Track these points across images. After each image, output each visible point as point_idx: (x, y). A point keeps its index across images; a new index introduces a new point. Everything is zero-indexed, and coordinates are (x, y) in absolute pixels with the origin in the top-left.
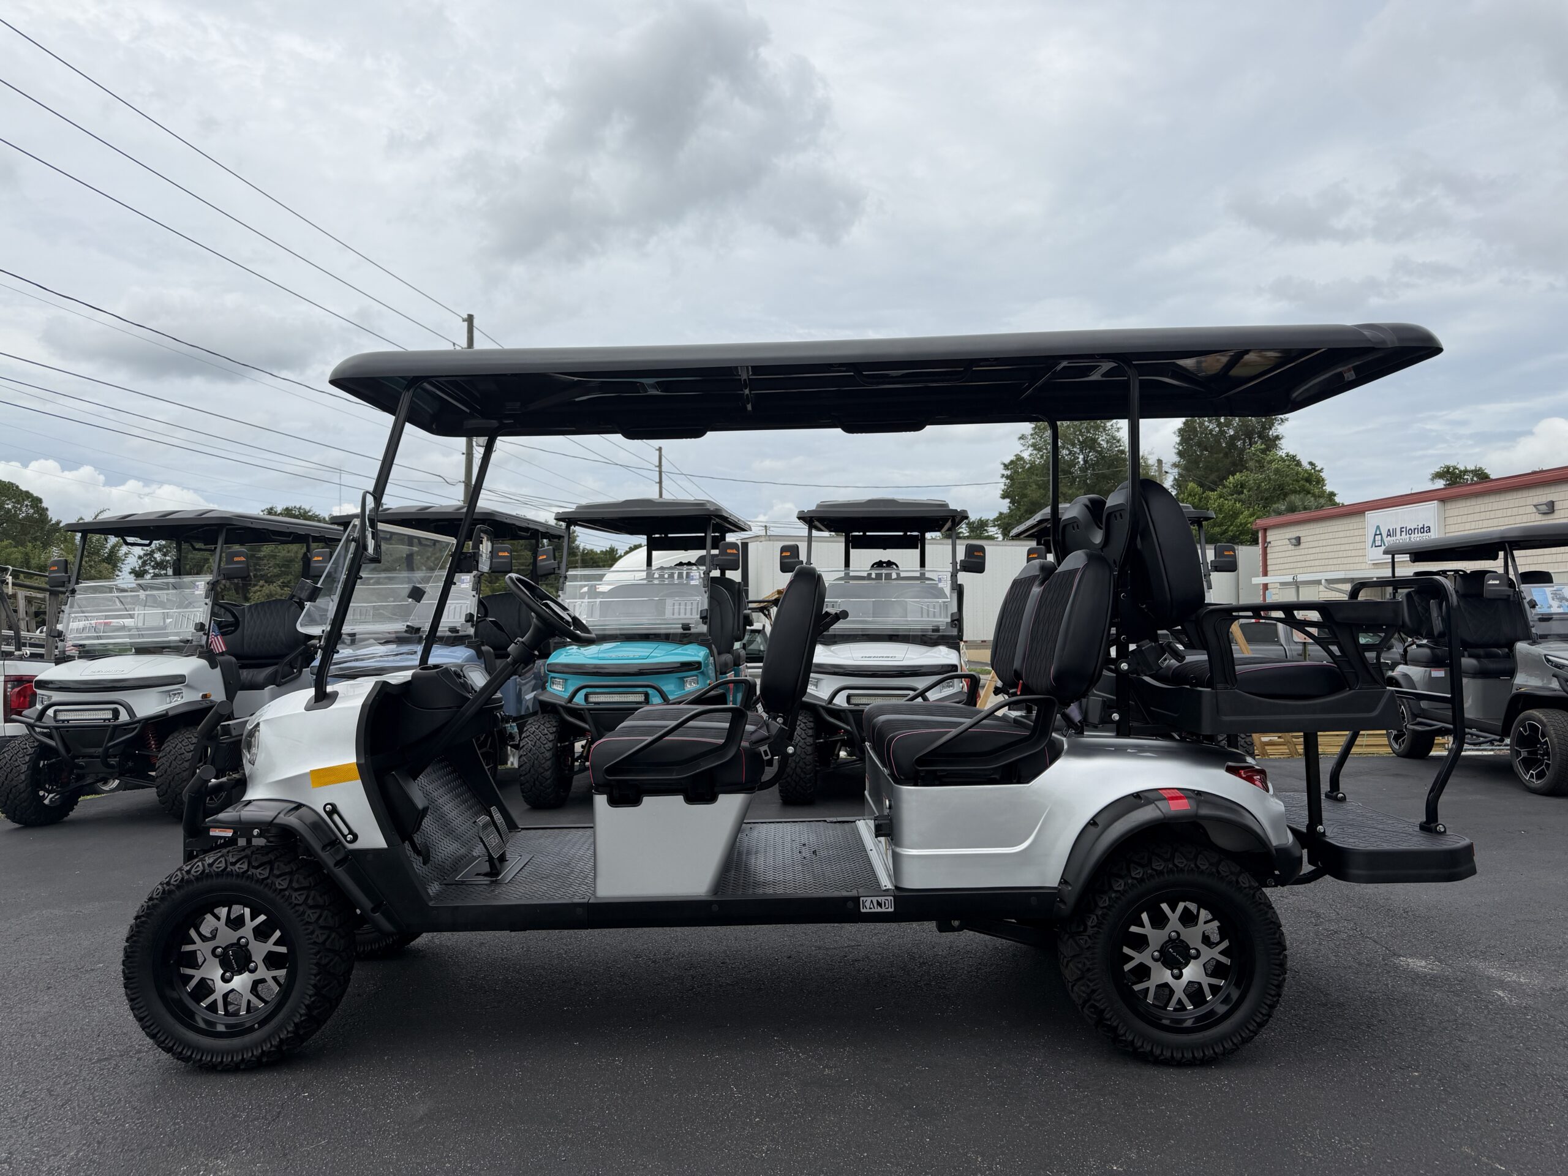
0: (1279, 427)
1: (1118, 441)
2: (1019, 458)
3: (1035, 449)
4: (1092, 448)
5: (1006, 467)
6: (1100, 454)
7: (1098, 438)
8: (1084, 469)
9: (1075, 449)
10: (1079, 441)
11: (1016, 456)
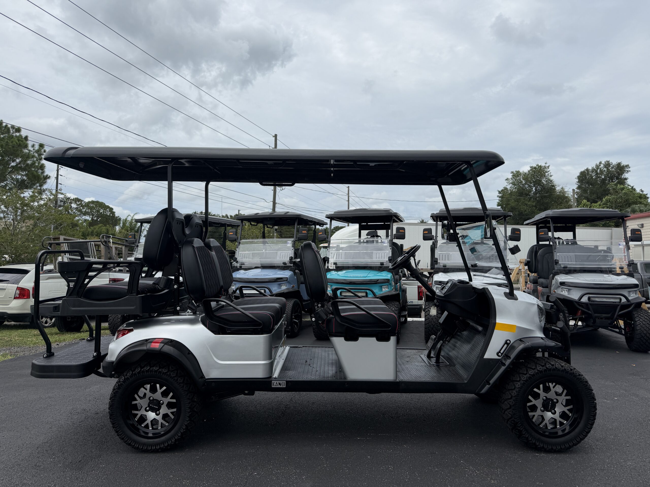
0: (626, 174)
1: (551, 181)
2: (506, 189)
3: (513, 185)
4: (539, 184)
5: (499, 192)
6: (543, 187)
7: (542, 180)
8: (535, 193)
9: (531, 185)
10: (533, 181)
11: (504, 188)
